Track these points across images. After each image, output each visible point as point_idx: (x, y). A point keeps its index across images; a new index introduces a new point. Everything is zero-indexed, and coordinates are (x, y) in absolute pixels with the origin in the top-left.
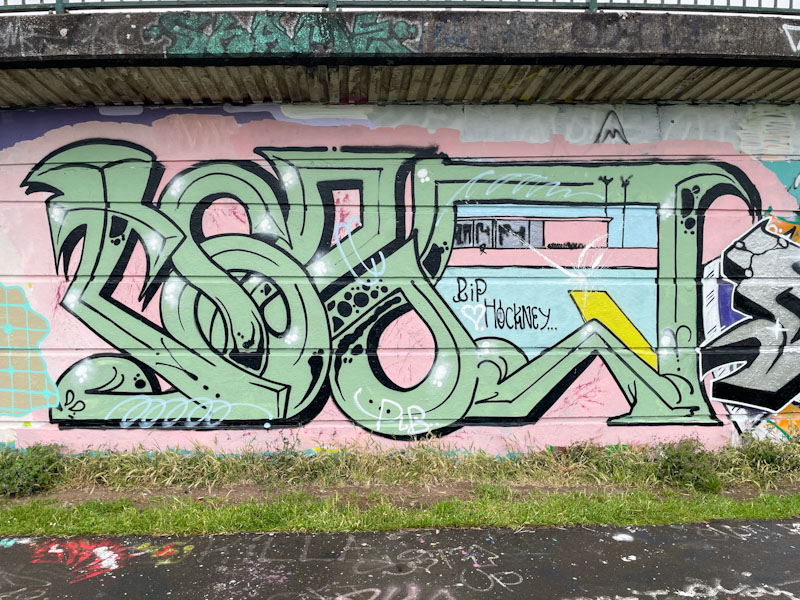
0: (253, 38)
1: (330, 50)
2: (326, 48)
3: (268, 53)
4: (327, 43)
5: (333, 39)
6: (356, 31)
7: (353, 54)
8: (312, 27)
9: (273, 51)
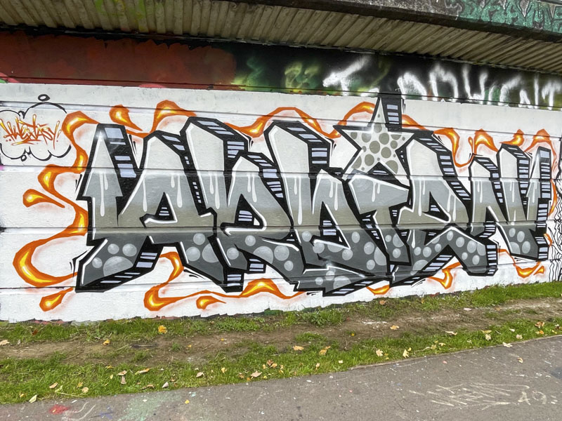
0: (505, 14)
1: (542, 28)
2: (540, 26)
3: (512, 25)
4: (541, 23)
5: (543, 21)
6: (555, 18)
7: (552, 32)
8: (535, 11)
9: (515, 24)
